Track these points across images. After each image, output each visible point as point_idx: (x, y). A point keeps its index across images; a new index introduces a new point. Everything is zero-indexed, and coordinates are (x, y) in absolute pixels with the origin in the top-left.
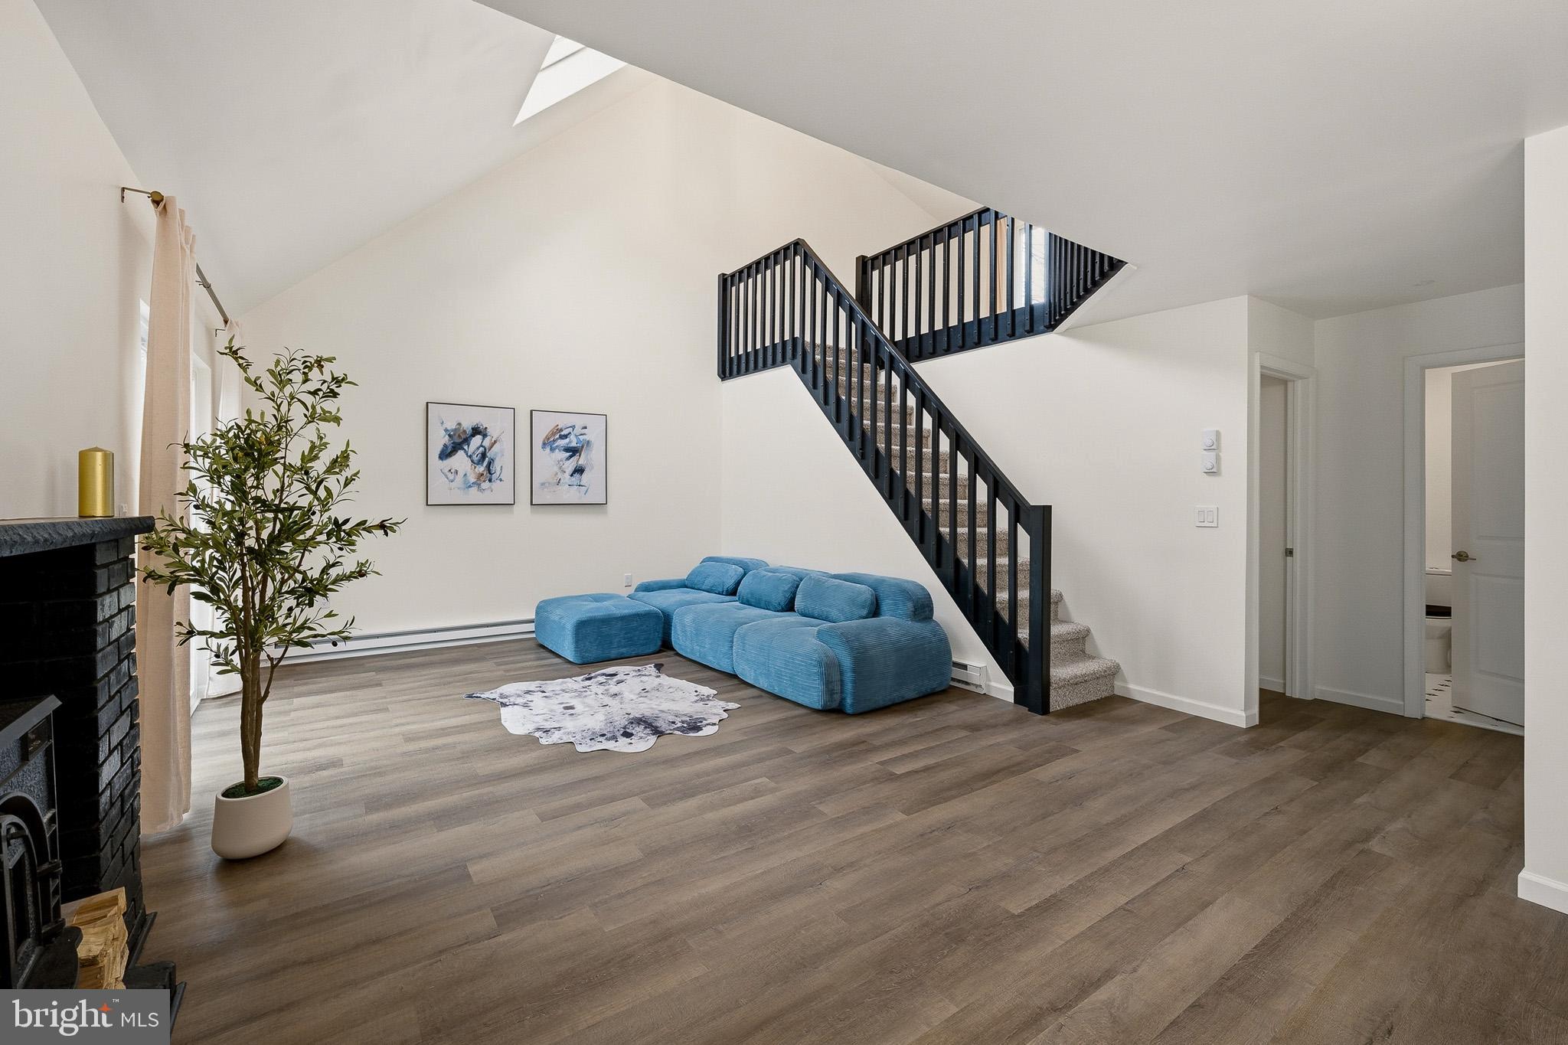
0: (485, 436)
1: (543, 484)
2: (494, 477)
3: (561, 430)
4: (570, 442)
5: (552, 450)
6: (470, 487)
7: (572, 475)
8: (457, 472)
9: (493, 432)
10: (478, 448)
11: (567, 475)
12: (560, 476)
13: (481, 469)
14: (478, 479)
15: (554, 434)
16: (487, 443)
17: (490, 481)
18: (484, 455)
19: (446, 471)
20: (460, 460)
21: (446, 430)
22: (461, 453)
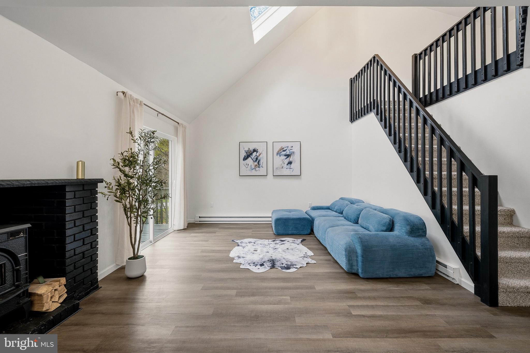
0: (257, 152)
1: (277, 168)
2: (260, 166)
3: (283, 148)
4: (287, 153)
5: (280, 156)
6: (253, 169)
7: (287, 165)
8: (248, 164)
9: (260, 151)
10: (255, 156)
11: (286, 165)
12: (283, 165)
13: (256, 163)
14: (255, 167)
15: (280, 150)
16: (258, 154)
17: (259, 167)
18: (257, 159)
19: (245, 164)
20: (249, 161)
21: (245, 151)
22: (250, 158)
